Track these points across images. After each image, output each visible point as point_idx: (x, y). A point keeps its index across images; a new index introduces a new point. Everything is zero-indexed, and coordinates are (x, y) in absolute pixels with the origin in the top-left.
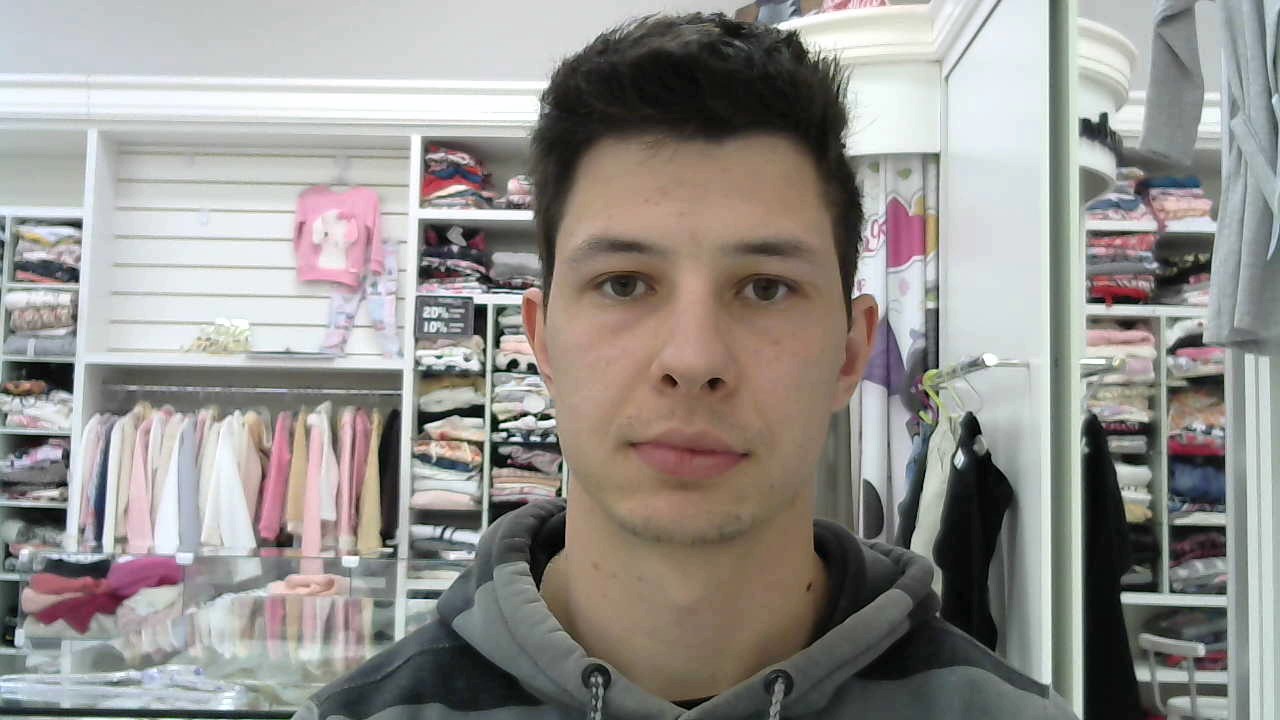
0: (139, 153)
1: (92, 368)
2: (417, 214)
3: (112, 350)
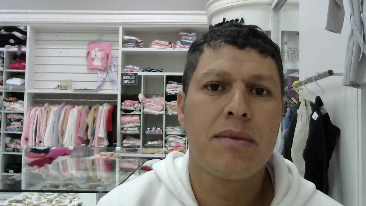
0: (41, 32)
1: (29, 94)
2: (121, 49)
3: (35, 89)
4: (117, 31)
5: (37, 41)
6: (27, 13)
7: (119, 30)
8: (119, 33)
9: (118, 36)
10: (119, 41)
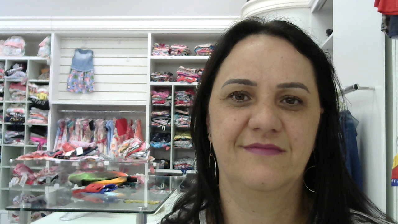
0: (67, 40)
1: (54, 105)
2: (150, 57)
3: (60, 100)
4: (145, 38)
5: (62, 49)
6: (51, 20)
7: (147, 37)
8: (147, 40)
9: (147, 43)
10: (147, 49)
